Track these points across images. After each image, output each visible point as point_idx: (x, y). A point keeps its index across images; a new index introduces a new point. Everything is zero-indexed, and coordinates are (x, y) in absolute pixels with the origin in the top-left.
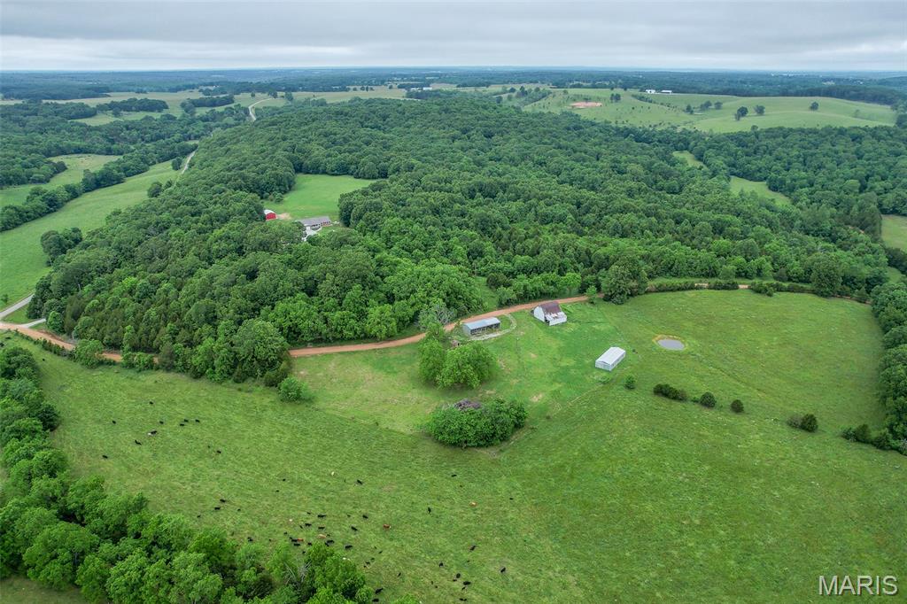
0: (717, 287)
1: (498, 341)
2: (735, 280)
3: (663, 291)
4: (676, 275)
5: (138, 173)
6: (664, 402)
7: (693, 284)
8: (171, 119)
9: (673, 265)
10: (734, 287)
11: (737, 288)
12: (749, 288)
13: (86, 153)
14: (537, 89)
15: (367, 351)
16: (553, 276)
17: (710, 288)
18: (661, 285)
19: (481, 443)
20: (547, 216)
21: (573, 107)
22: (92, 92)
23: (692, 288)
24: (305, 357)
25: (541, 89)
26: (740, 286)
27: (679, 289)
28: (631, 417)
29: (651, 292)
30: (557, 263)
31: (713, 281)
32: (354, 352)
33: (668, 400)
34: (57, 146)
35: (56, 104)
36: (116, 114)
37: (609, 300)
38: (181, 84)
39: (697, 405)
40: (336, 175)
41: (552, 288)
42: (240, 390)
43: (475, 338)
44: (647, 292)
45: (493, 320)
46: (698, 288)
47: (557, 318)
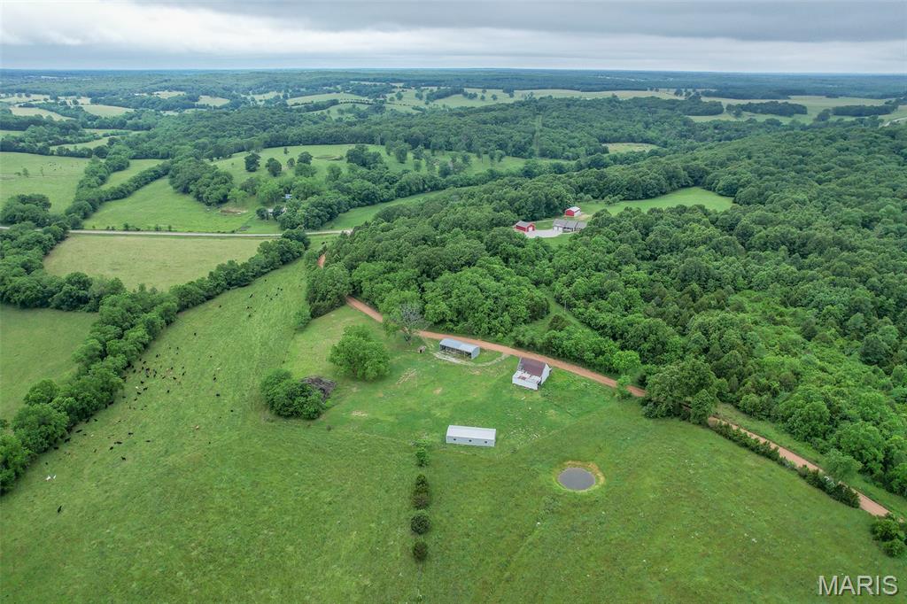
3: (726, 436)
17: (802, 474)
27: (745, 445)
29: (709, 427)
37: (644, 406)
43: (438, 355)
44: (702, 423)
45: (468, 345)
46: (782, 463)
47: (524, 378)
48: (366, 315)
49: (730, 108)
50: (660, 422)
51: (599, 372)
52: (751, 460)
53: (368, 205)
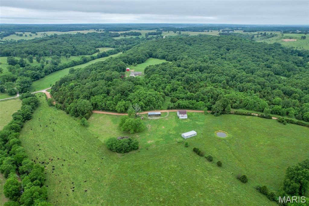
0: (262, 117)
1: (156, 120)
2: (271, 115)
3: (237, 114)
4: (248, 109)
5: (114, 54)
6: (194, 154)
7: (251, 113)
8: (138, 38)
9: (247, 104)
10: (270, 118)
11: (271, 118)
12: (277, 119)
13: (109, 47)
14: (271, 34)
15: (114, 115)
16: (194, 101)
17: (258, 116)
18: (237, 112)
19: (117, 151)
20: (216, 80)
21: (282, 41)
22: (126, 30)
23: (250, 115)
24: (97, 114)
25: (273, 34)
26: (273, 118)
27: (244, 115)
28: (176, 157)
29: (232, 114)
30: (200, 97)
31: (260, 114)
32: (110, 115)
33: (196, 154)
34: (101, 45)
35: (111, 33)
36: (125, 36)
37: (213, 114)
38: (154, 28)
39: (206, 159)
40: (161, 59)
41: (191, 106)
42: (74, 119)
43: (149, 118)
44: (230, 113)
45: (159, 113)
46: (253, 116)
47: (183, 116)
48: (107, 114)
49: (122, 34)
50: (220, 116)
51: (193, 109)
52: (247, 117)
53: (37, 80)
